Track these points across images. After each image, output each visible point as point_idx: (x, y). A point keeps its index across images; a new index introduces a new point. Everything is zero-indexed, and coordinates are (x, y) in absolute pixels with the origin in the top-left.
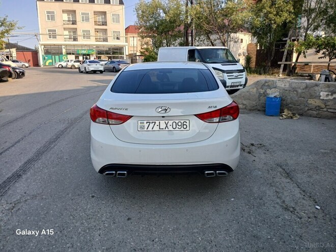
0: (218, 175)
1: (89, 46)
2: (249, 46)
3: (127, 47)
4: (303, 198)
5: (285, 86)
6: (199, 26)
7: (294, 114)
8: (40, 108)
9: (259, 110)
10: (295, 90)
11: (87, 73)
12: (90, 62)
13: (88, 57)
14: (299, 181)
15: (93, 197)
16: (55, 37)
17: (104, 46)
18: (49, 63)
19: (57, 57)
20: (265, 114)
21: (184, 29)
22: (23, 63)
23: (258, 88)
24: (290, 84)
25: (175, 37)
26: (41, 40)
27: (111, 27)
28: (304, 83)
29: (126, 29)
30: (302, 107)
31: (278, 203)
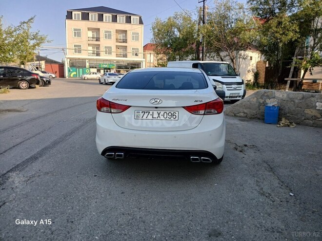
0: (202, 161)
1: (110, 61)
2: (258, 63)
3: (144, 62)
4: (280, 187)
5: (283, 96)
6: (209, 44)
7: (291, 123)
8: (61, 110)
9: (259, 119)
10: (292, 100)
11: (106, 84)
12: (109, 74)
13: (109, 71)
14: (280, 174)
15: (95, 176)
16: (80, 52)
17: (123, 61)
18: (74, 75)
19: (81, 70)
20: (264, 122)
21: (196, 46)
22: (50, 74)
23: (258, 98)
24: (288, 95)
25: (187, 53)
26: (68, 54)
27: (131, 44)
28: (300, 94)
29: (144, 47)
30: (299, 116)
31: (256, 190)
